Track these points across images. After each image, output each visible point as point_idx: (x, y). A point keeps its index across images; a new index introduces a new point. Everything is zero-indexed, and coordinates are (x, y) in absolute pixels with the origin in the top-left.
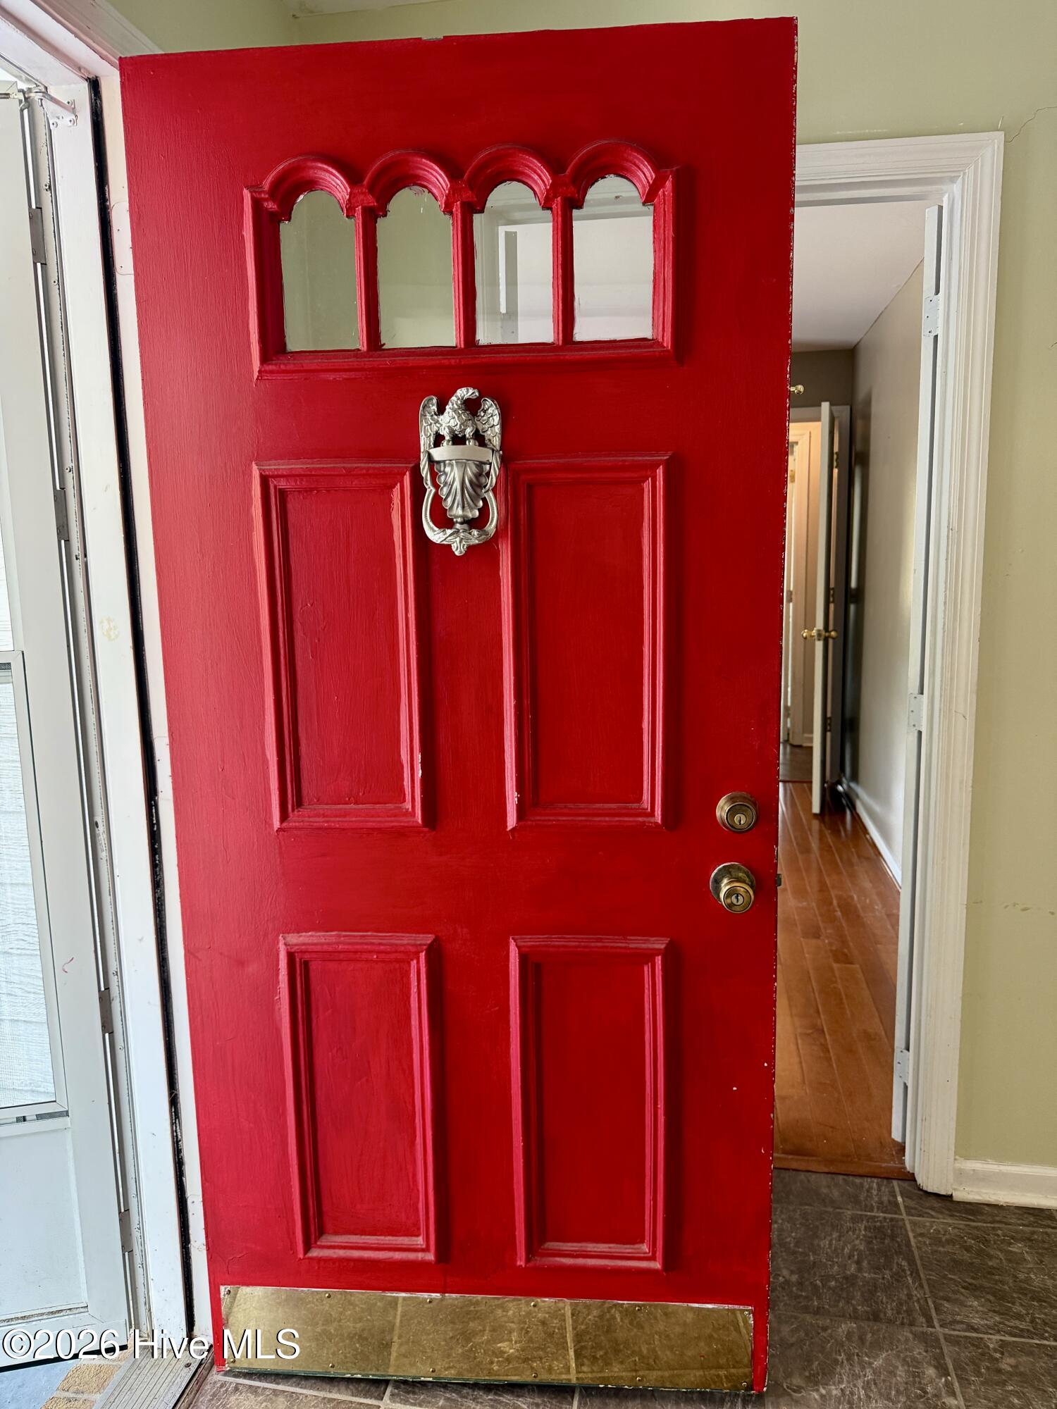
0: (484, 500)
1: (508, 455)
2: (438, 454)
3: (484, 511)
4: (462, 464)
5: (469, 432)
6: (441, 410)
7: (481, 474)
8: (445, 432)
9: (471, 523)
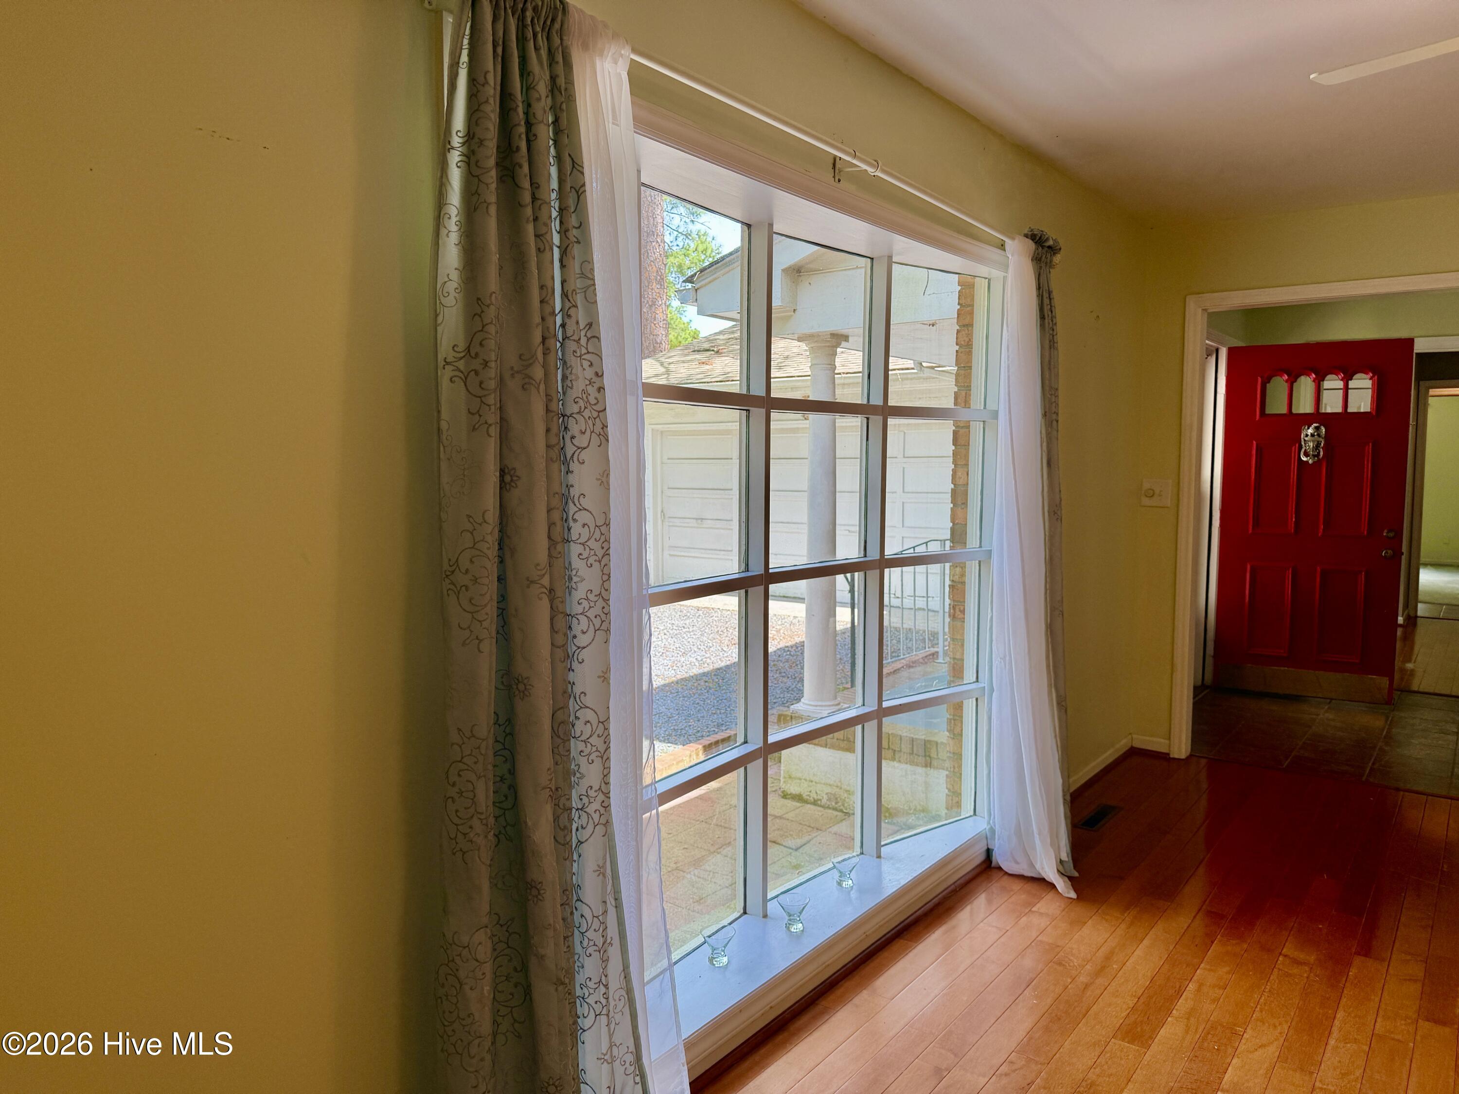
0: (1319, 450)
1: (1326, 438)
2: (1306, 439)
3: (1319, 453)
4: (1313, 441)
5: (1316, 434)
6: (1308, 428)
7: (1319, 444)
8: (1309, 434)
9: (1314, 456)
